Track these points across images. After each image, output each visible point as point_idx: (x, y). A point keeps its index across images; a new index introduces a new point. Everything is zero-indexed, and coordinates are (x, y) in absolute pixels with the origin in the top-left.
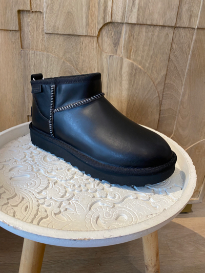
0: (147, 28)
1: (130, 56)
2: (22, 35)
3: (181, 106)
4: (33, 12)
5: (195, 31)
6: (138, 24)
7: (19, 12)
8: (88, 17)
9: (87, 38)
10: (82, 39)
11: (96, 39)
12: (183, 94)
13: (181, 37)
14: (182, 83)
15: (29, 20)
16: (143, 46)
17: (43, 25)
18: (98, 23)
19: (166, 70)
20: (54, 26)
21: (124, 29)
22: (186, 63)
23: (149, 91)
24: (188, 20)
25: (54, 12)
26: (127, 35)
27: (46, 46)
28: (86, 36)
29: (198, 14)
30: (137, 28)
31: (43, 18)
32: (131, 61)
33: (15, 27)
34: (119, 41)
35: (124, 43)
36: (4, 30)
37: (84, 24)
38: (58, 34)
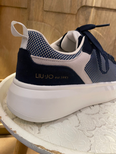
6: (101, 8)
8: (72, 1)
10: (67, 15)
18: (78, 6)
20: (50, 6)
21: (93, 10)
26: (94, 14)
27: (44, 19)
28: (69, 14)
33: (25, 5)
34: (89, 18)
35: (92, 19)
36: (18, 8)
37: (69, 6)
38: (52, 12)
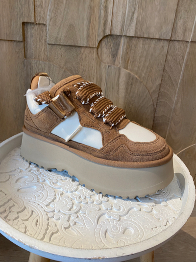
0: (144, 41)
1: (127, 67)
2: (25, 45)
3: (174, 114)
4: (36, 24)
5: (189, 44)
6: (136, 37)
7: (24, 23)
8: (89, 30)
9: (87, 49)
10: (82, 50)
11: (95, 50)
12: (176, 102)
13: (176, 49)
14: (175, 92)
15: (33, 32)
16: (140, 57)
17: (46, 36)
18: (98, 36)
19: (160, 79)
20: (57, 38)
21: (123, 40)
22: (180, 73)
23: (144, 99)
24: (183, 34)
25: (57, 25)
26: (125, 47)
27: (48, 56)
28: (86, 47)
29: (192, 29)
30: (134, 41)
31: (46, 29)
32: (128, 71)
33: (19, 37)
34: (117, 52)
35: (122, 55)
36: (9, 40)
37: (85, 36)
38: (60, 45)
